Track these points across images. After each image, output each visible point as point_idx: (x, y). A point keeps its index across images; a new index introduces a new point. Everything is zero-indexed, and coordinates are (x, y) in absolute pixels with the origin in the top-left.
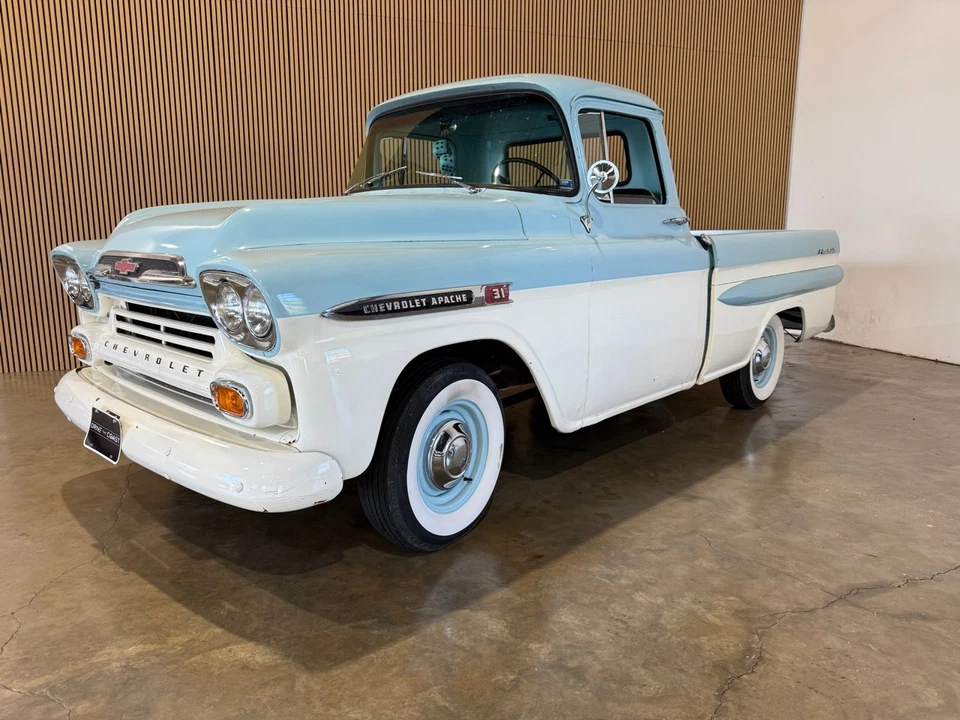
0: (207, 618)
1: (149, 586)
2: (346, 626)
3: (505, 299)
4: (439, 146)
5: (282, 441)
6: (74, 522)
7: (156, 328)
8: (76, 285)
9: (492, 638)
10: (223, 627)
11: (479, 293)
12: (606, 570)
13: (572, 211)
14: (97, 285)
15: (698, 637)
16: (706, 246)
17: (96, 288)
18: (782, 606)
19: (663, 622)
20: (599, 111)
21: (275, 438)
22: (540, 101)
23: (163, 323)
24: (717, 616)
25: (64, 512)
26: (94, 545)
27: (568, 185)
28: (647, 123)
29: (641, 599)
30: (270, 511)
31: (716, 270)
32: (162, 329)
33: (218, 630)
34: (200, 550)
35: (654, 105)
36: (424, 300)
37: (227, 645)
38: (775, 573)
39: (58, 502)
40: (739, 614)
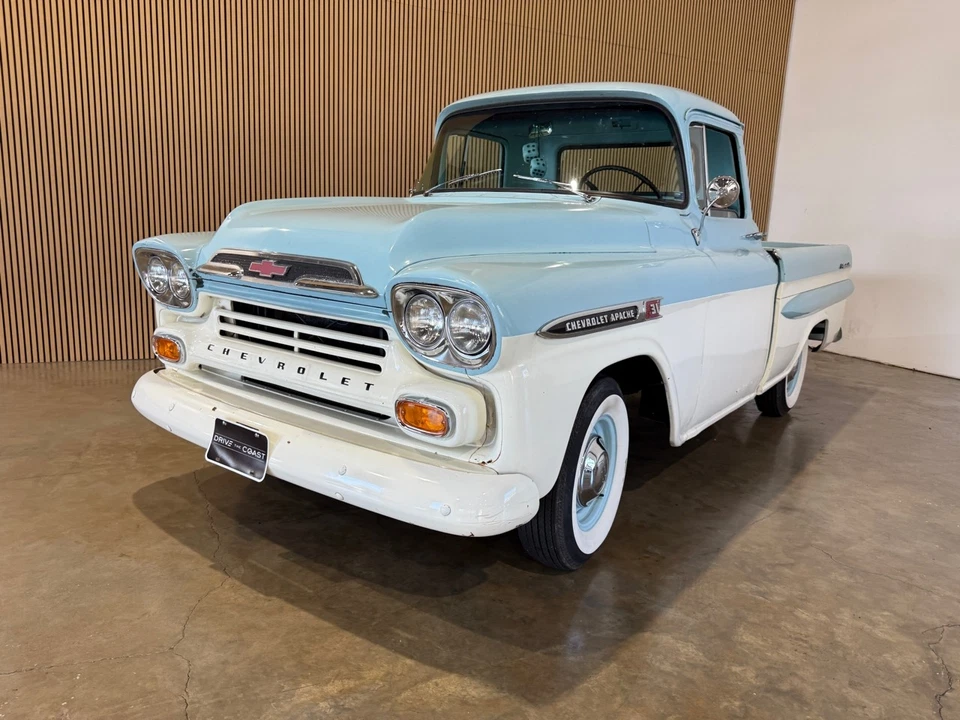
0: (388, 648)
1: (303, 614)
2: (538, 653)
3: (657, 316)
4: (531, 149)
5: (472, 460)
6: (171, 539)
7: (289, 334)
8: (163, 281)
9: (692, 662)
10: (411, 657)
11: (642, 310)
12: (754, 587)
13: (685, 223)
14: (200, 283)
15: (880, 655)
16: (777, 260)
17: (197, 287)
18: (936, 621)
19: (839, 639)
20: (701, 124)
21: (464, 457)
22: (655, 112)
23: (297, 329)
24: (885, 633)
25: (153, 530)
26: (211, 567)
27: (680, 198)
28: (732, 137)
29: (804, 616)
30: (476, 535)
31: (782, 284)
32: (296, 335)
33: (409, 661)
34: (332, 571)
35: (738, 121)
36: (606, 316)
37: (429, 678)
38: (909, 587)
39: (138, 517)
40: (905, 629)
